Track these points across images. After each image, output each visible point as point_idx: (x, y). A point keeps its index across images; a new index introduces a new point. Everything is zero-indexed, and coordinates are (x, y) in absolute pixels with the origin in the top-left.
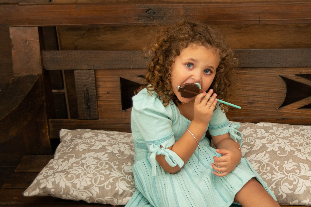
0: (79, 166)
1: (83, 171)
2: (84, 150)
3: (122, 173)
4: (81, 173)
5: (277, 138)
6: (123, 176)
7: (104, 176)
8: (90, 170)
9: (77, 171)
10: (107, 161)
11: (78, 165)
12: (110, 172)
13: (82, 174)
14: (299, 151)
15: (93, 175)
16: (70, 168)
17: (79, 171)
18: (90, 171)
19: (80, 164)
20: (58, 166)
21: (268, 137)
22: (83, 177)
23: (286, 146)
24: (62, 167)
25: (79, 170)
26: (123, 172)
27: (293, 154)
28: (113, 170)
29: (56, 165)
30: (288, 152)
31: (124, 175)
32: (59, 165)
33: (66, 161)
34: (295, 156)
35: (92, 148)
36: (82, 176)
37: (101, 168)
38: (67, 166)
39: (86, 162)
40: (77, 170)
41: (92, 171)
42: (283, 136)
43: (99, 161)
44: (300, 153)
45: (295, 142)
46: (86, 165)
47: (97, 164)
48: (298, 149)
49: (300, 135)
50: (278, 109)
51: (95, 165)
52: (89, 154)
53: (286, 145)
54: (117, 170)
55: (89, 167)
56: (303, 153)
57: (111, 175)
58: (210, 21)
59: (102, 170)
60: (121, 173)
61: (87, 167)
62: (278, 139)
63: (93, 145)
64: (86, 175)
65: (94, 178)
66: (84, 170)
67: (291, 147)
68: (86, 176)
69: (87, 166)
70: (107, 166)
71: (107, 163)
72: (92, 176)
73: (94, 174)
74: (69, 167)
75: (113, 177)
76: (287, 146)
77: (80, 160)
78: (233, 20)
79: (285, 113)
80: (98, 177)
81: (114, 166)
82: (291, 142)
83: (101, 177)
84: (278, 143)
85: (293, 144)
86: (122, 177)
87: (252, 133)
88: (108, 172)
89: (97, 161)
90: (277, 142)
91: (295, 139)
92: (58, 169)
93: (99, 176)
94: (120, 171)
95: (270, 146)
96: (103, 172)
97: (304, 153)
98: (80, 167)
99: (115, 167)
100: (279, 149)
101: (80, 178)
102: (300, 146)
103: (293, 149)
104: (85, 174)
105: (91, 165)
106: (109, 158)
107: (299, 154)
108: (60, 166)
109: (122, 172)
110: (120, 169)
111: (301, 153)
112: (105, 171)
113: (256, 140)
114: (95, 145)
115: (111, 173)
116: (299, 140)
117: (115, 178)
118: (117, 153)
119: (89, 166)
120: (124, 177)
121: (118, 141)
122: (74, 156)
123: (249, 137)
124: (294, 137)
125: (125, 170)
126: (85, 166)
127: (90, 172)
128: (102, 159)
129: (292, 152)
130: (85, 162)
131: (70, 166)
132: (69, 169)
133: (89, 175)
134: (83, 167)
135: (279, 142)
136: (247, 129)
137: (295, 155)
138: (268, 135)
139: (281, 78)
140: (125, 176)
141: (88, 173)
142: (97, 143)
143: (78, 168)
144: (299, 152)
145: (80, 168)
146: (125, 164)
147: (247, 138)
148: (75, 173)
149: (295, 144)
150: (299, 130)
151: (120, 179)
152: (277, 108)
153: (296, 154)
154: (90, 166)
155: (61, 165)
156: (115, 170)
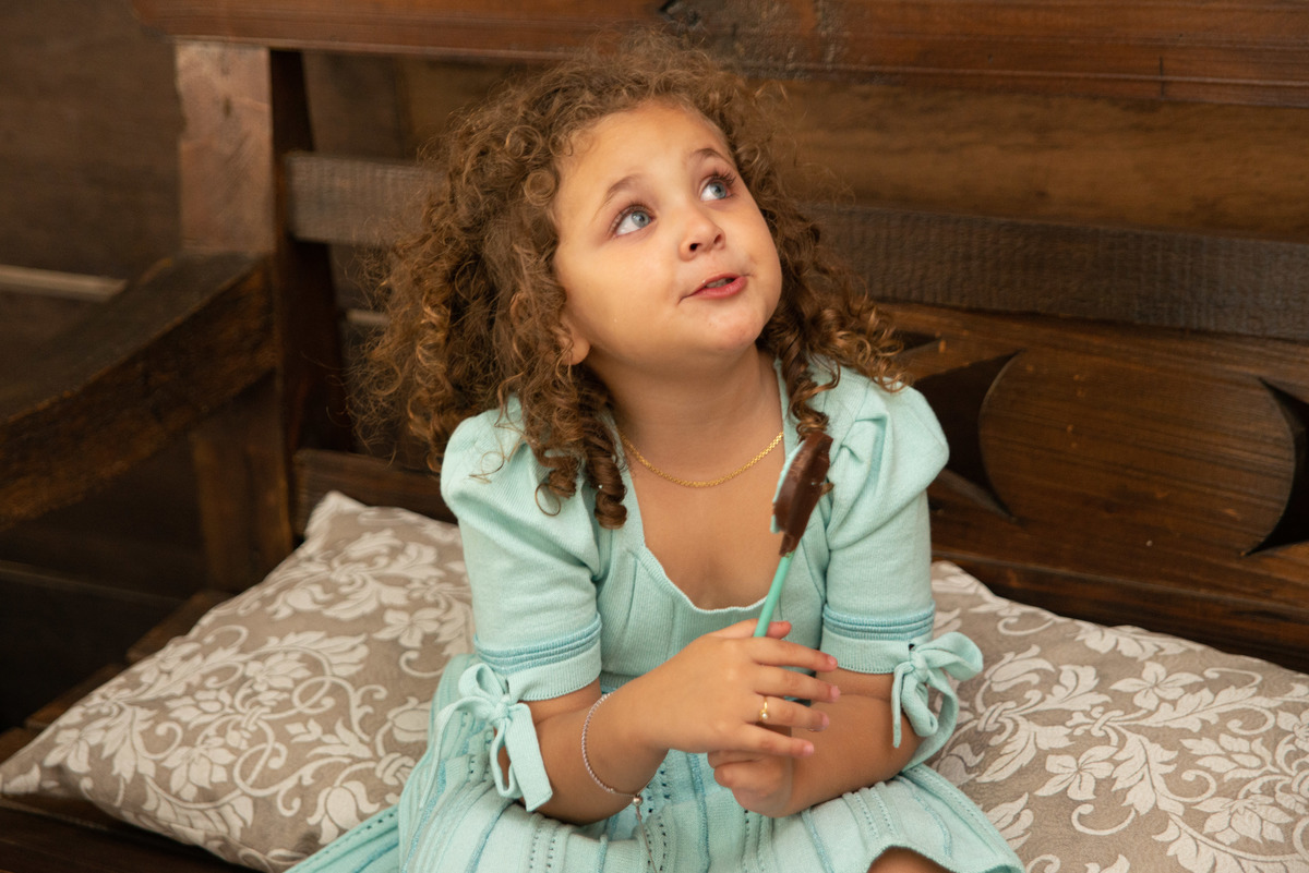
0: (220, 689)
1: (219, 715)
4: (209, 724)
5: (1124, 731)
6: (370, 760)
8: (250, 713)
9: (200, 713)
10: (344, 678)
11: (223, 684)
12: (324, 734)
13: (211, 730)
14: (1196, 818)
15: (248, 740)
16: (189, 691)
18: (249, 720)
19: (231, 680)
21: (1088, 714)
22: (208, 741)
23: (1142, 779)
26: (379, 739)
27: (1150, 835)
28: (338, 726)
30: (1132, 816)
31: (375, 752)
34: (1156, 842)
36: (206, 739)
37: (300, 707)
39: (258, 675)
40: (202, 704)
41: (257, 717)
42: (1160, 725)
43: (310, 678)
44: (1195, 834)
45: (1207, 765)
47: (292, 691)
48: (1198, 807)
49: (1256, 737)
51: (283, 690)
53: (1147, 776)
54: (357, 728)
55: (255, 699)
56: (1208, 835)
57: (319, 751)
62: (1129, 735)
65: (248, 753)
66: (228, 710)
67: (1168, 793)
69: (250, 691)
70: (329, 703)
71: (333, 690)
72: (244, 745)
73: (256, 737)
74: (189, 685)
75: (322, 756)
76: (1146, 784)
77: (246, 663)
80: (262, 751)
81: (358, 706)
82: (1187, 759)
84: (1110, 759)
85: (1190, 775)
86: (361, 760)
87: (1029, 682)
89: (302, 673)
91: (1219, 751)
93: (270, 744)
94: (368, 734)
95: (1060, 770)
97: (1214, 839)
98: (223, 692)
99: (358, 714)
100: (1096, 791)
101: (193, 747)
102: (1218, 794)
103: (1172, 805)
104: (222, 730)
105: (270, 689)
106: (360, 666)
107: (1184, 836)
109: (374, 739)
111: (1199, 837)
112: (306, 727)
113: (1024, 722)
115: (326, 738)
116: (1237, 757)
117: (329, 764)
119: (257, 695)
123: (1004, 701)
124: (1216, 739)
126: (243, 693)
127: (243, 725)
128: (331, 666)
129: (1152, 821)
130: (252, 675)
132: (183, 695)
133: (233, 738)
135: (1121, 756)
137: (1159, 838)
138: (1094, 706)
140: (378, 761)
141: (237, 726)
144: (1190, 830)
145: (216, 699)
148: (189, 719)
149: (1197, 776)
150: (1275, 702)
151: (347, 771)
153: (1170, 833)
154: (261, 697)
156: (348, 727)
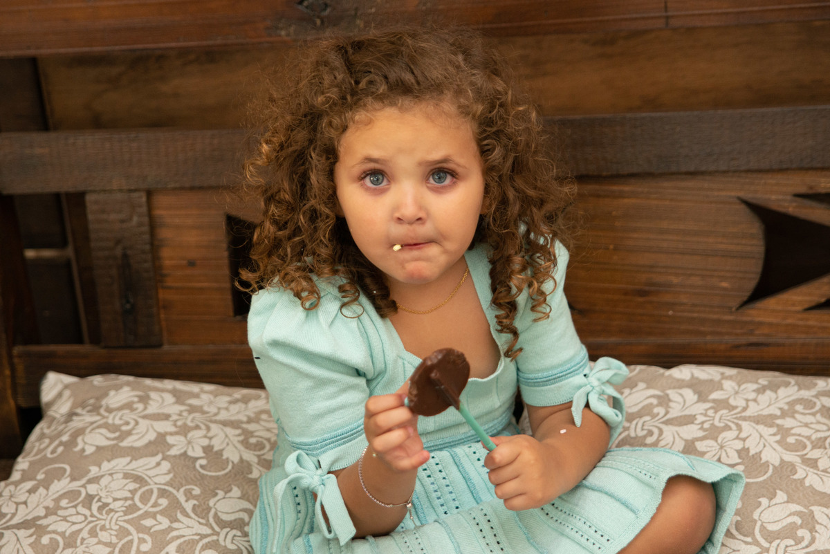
0: (75, 507)
1: (86, 523)
2: (99, 448)
3: (208, 525)
4: (80, 530)
5: (736, 421)
6: (213, 534)
7: (151, 535)
8: (109, 518)
9: (70, 524)
10: (164, 484)
11: (76, 503)
12: (171, 522)
13: (85, 534)
14: (813, 463)
15: (116, 536)
16: (50, 512)
17: (74, 523)
18: (110, 523)
19: (80, 499)
20: (15, 506)
21: (705, 415)
22: (85, 542)
23: (765, 446)
24: (27, 512)
25: (77, 521)
26: (211, 520)
27: (789, 476)
28: (179, 516)
29: (10, 503)
30: (771, 467)
31: (213, 529)
32: (17, 504)
33: (42, 490)
34: (795, 480)
35: (124, 444)
36: (83, 539)
37: (144, 508)
38: (42, 506)
39: (100, 492)
40: (68, 518)
41: (115, 520)
42: (756, 414)
43: (140, 488)
44: (816, 471)
45: (798, 432)
46: (99, 500)
47: (132, 499)
48: (807, 456)
49: (817, 412)
50: (737, 309)
51: (126, 499)
52: (114, 463)
53: (767, 444)
54: (192, 515)
55: (107, 508)
56: (823, 471)
57: (174, 533)
58: (503, 25)
59: (147, 515)
60: (206, 525)
61: (100, 509)
62: (740, 422)
63: (129, 433)
64: (96, 536)
65: (120, 545)
66: (90, 519)
67: (784, 451)
68: (95, 540)
69: (100, 504)
70: (164, 502)
71: (163, 493)
72: (114, 540)
73: (122, 532)
74: (47, 508)
75: (178, 537)
76: (768, 448)
77: (84, 486)
78: (578, 20)
79: (761, 324)
80: (131, 541)
81: (187, 501)
82: (784, 432)
83: (142, 541)
84: (737, 438)
85: (791, 440)
86: (206, 536)
87: (651, 404)
88: (165, 523)
89: (132, 486)
90: (736, 433)
91: (799, 424)
92: (14, 515)
93: (135, 536)
94: (203, 518)
95: (709, 449)
96: (148, 522)
97: (827, 472)
98: (80, 509)
99: (188, 506)
100: (740, 457)
101: (76, 547)
102: (814, 447)
103: (790, 457)
104: (93, 533)
105: (115, 500)
106: (171, 475)
107: (810, 474)
108: (22, 507)
109: (208, 520)
110: (202, 511)
111: (819, 473)
112: (156, 520)
113: (663, 427)
114: (134, 432)
115: (175, 525)
116: (813, 426)
117: (185, 542)
118: (197, 459)
119: (107, 505)
120: (215, 538)
121: (208, 415)
122: (65, 470)
123: (641, 417)
124: (794, 417)
125: (219, 514)
126: (95, 506)
127: (108, 527)
128: (150, 478)
129: (785, 469)
130: (95, 493)
131: (51, 506)
132: (46, 516)
133: (104, 536)
134: (90, 509)
135: (743, 435)
136: (634, 390)
137: (796, 477)
138: (706, 410)
139: (743, 207)
140: (218, 534)
141: (103, 528)
142: (144, 424)
143: (73, 511)
144: (811, 470)
145: (78, 513)
146: (221, 493)
147: (634, 422)
148: (64, 530)
149: (796, 440)
150: (813, 392)
151: (200, 544)
152: (734, 309)
153: (800, 474)
154: (111, 506)
155: (25, 503)
156: (187, 516)
